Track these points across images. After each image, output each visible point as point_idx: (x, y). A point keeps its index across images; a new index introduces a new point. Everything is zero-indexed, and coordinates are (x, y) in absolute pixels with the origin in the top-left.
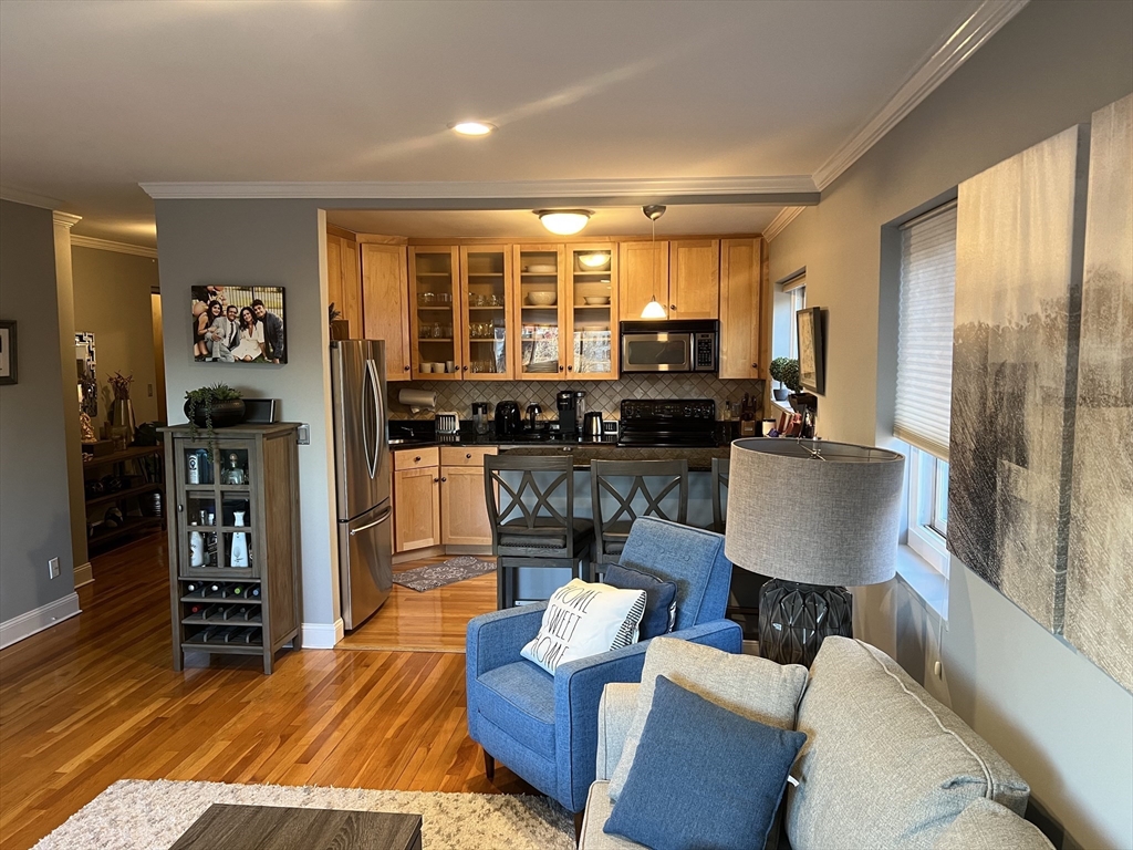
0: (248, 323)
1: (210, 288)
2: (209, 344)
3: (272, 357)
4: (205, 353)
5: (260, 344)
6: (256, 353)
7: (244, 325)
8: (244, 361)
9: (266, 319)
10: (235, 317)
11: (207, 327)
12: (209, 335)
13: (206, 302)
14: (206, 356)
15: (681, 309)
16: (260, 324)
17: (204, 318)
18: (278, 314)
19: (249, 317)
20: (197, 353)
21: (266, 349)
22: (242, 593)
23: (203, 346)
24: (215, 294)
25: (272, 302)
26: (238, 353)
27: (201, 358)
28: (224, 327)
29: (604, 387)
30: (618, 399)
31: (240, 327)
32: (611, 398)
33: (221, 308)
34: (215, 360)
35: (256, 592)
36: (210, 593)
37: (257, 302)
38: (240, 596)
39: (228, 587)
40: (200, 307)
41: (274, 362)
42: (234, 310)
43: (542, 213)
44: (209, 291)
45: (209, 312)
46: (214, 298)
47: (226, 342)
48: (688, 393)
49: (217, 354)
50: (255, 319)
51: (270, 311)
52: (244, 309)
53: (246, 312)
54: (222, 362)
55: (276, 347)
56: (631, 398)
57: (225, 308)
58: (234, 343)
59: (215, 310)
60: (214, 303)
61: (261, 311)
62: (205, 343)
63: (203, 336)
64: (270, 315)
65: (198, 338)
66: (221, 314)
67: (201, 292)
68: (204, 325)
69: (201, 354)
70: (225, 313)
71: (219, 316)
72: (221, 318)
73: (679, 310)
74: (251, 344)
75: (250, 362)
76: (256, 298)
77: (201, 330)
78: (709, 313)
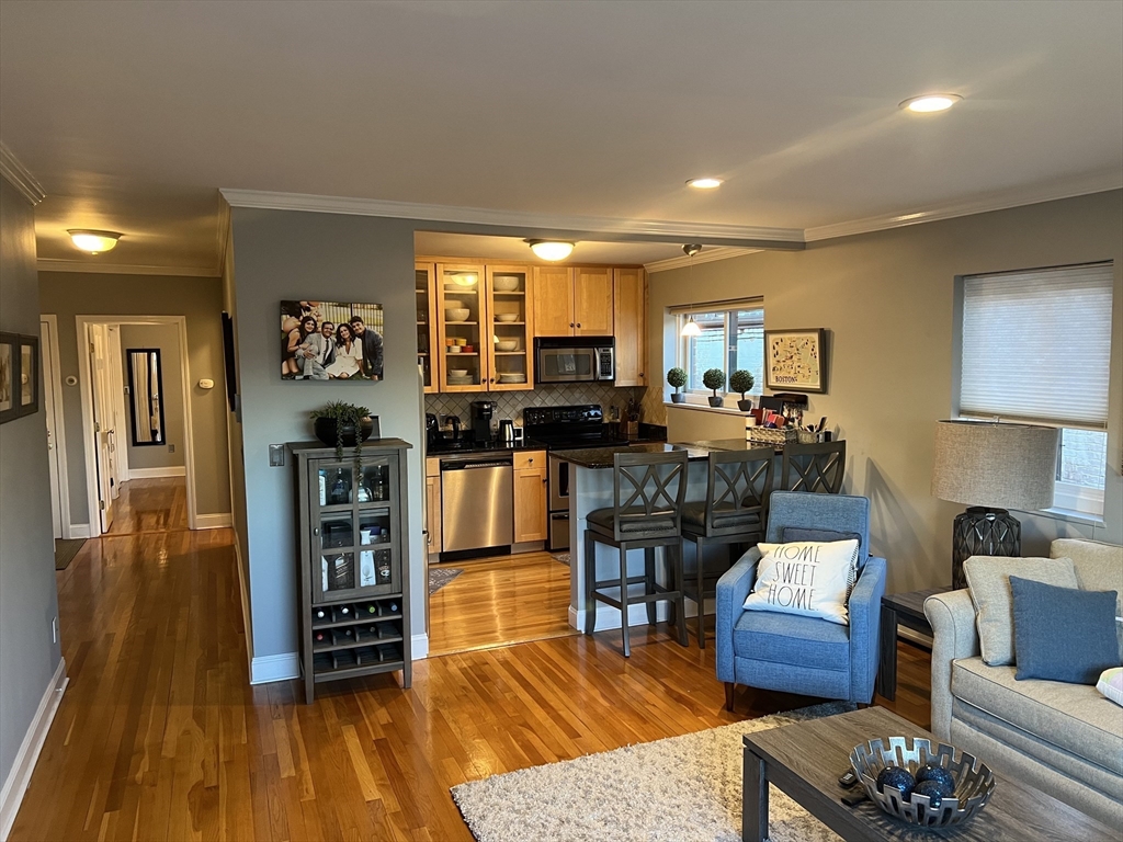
0: (345, 340)
1: (304, 303)
2: (300, 361)
3: (370, 374)
4: (295, 370)
5: (357, 361)
6: (353, 370)
7: (341, 342)
8: (339, 378)
9: (365, 336)
10: (331, 334)
11: (298, 343)
12: (301, 352)
13: (298, 318)
14: (297, 374)
15: (584, 327)
16: (358, 341)
17: (295, 335)
18: (378, 331)
19: (346, 334)
20: (285, 371)
21: (364, 366)
22: (377, 611)
23: (292, 364)
24: (309, 310)
25: (371, 319)
26: (333, 370)
27: (291, 376)
28: (318, 344)
29: (506, 397)
30: (520, 407)
31: (336, 344)
32: (514, 407)
33: (315, 324)
34: (307, 378)
35: (394, 608)
36: (342, 617)
37: (356, 319)
38: (376, 614)
39: (360, 608)
40: (290, 323)
41: (372, 379)
42: (330, 326)
43: (533, 242)
44: (302, 307)
45: (301, 329)
46: (308, 314)
47: (320, 359)
48: (578, 400)
49: (309, 371)
50: (353, 335)
51: (369, 328)
52: (342, 325)
53: (343, 328)
54: (315, 380)
55: (373, 364)
56: (532, 406)
57: (319, 324)
58: (329, 360)
59: (309, 326)
60: (308, 319)
61: (360, 328)
62: (296, 360)
63: (293, 354)
64: (369, 332)
65: (287, 355)
66: (315, 330)
67: (292, 308)
68: (295, 342)
69: (291, 372)
70: (320, 329)
71: (313, 332)
72: (315, 334)
73: (582, 328)
74: (348, 361)
75: (346, 379)
76: (355, 314)
77: (292, 346)
78: (606, 331)
